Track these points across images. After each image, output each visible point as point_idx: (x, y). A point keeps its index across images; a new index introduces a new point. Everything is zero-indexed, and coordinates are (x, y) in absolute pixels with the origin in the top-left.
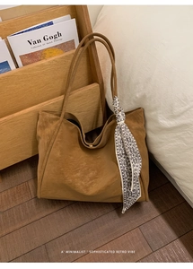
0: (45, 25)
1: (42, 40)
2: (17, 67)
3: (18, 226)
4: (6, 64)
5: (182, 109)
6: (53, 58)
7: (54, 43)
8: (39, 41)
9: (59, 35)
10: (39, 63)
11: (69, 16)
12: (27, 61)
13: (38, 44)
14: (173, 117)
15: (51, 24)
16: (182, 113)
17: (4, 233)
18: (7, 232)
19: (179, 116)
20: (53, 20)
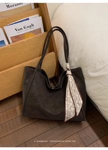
0: (25, 20)
1: (23, 28)
2: (9, 43)
3: (9, 133)
4: (3, 42)
5: (101, 67)
6: (29, 38)
7: (29, 30)
8: (21, 29)
9: (33, 25)
10: (21, 41)
11: (38, 15)
12: (14, 40)
13: (20, 31)
14: (96, 71)
15: (28, 19)
16: (101, 69)
17: (2, 136)
18: (4, 135)
19: (99, 70)
20: (29, 17)
